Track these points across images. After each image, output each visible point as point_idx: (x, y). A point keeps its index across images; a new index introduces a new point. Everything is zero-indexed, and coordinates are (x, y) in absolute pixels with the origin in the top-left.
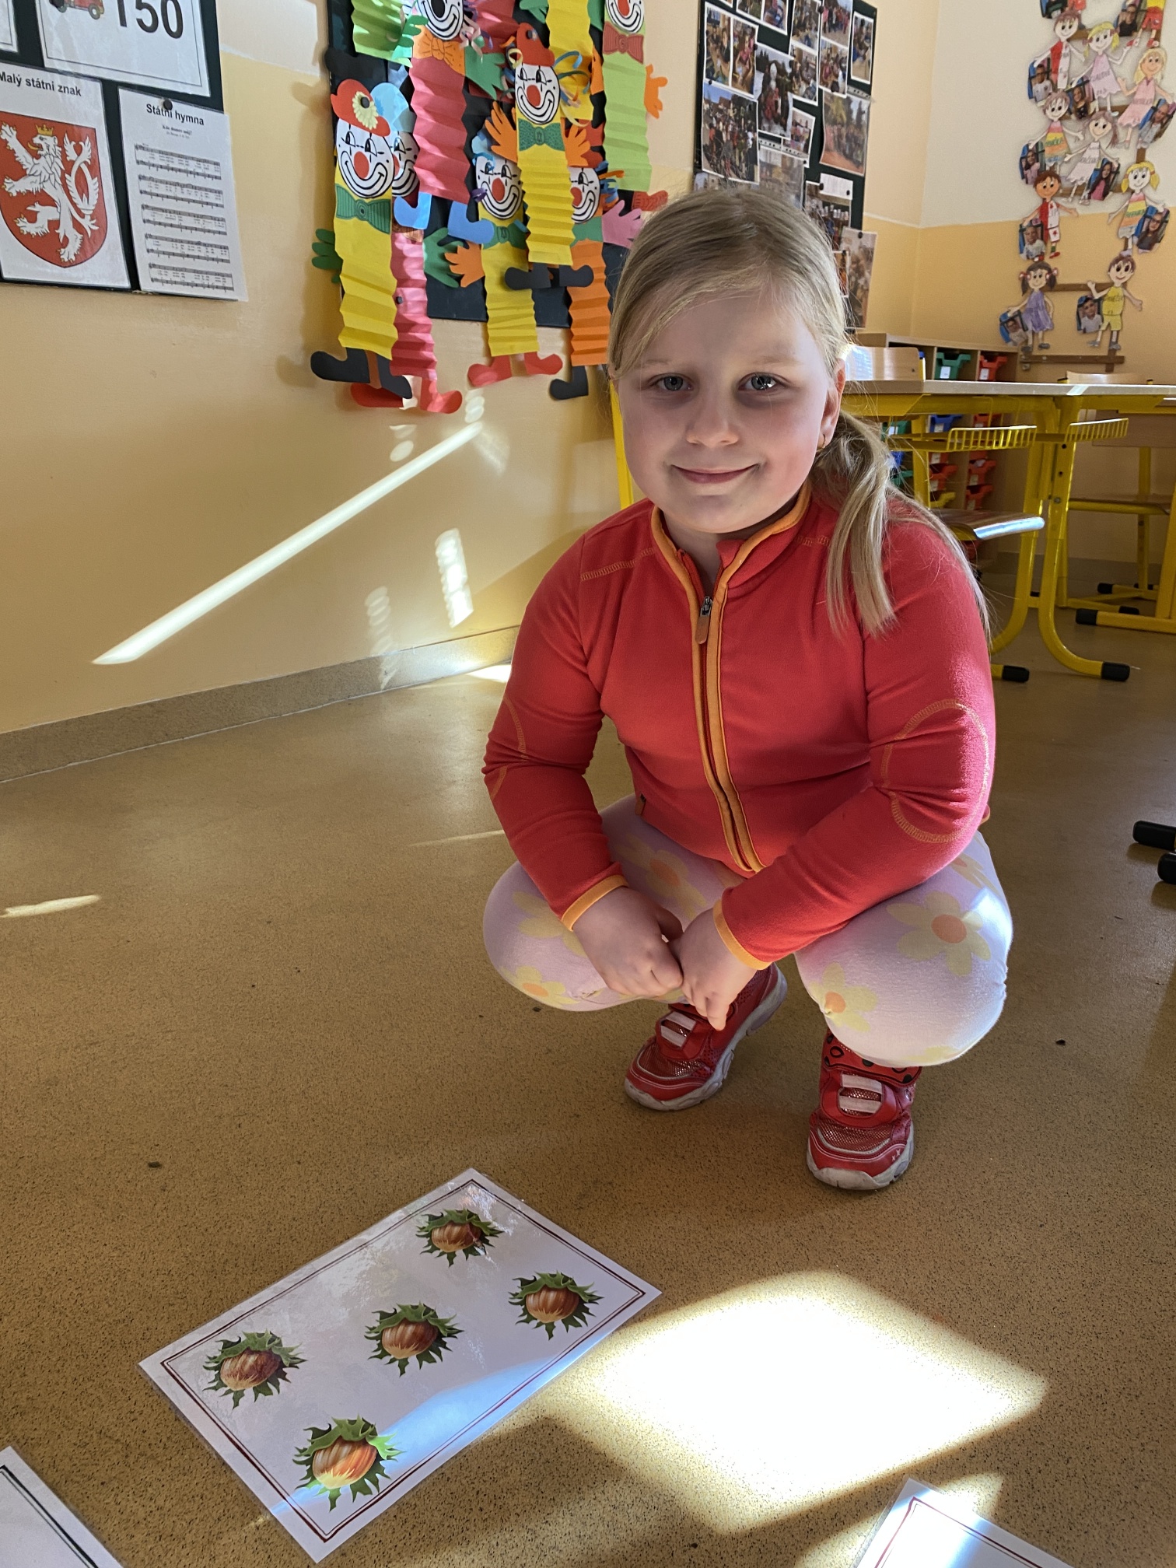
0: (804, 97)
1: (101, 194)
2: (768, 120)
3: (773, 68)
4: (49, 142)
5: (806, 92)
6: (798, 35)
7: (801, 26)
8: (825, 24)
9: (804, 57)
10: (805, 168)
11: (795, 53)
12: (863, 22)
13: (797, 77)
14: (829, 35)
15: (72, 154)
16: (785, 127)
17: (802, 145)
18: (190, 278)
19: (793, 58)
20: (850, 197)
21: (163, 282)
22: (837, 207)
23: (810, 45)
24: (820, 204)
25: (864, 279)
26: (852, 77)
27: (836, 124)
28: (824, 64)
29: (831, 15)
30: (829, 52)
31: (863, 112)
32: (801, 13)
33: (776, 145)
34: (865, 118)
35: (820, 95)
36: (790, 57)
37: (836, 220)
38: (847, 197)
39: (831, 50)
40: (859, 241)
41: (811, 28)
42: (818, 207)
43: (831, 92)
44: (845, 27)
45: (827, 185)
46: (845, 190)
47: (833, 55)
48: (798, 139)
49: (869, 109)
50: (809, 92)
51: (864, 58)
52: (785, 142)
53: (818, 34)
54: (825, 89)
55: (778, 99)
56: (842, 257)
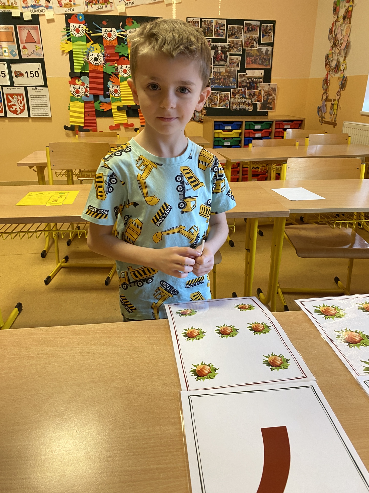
0: (235, 52)
1: (24, 103)
2: (218, 61)
3: (220, 48)
4: (15, 97)
5: (237, 51)
6: (231, 37)
7: (232, 34)
8: (246, 31)
9: (235, 42)
10: (238, 71)
11: (230, 42)
12: (267, 26)
13: (232, 48)
14: (248, 33)
15: (19, 98)
16: (226, 62)
17: (235, 65)
18: (40, 114)
19: (229, 44)
20: (263, 75)
21: (35, 115)
22: (255, 78)
23: (238, 38)
24: (246, 79)
25: (272, 97)
26: (262, 42)
27: (253, 56)
28: (246, 42)
29: (248, 28)
30: (248, 38)
31: (269, 51)
32: (232, 31)
33: (222, 67)
34: (270, 52)
35: (244, 50)
36: (227, 44)
37: (255, 82)
38: (261, 75)
39: (249, 37)
40: (269, 86)
41: (238, 34)
42: (245, 79)
43: (250, 48)
44: (256, 30)
45: (249, 73)
46: (260, 73)
47: (251, 38)
48: (233, 63)
49: (273, 49)
50: (238, 51)
51: (269, 35)
52: (226, 65)
53: (242, 35)
54: (246, 48)
55: (222, 55)
56: (259, 91)
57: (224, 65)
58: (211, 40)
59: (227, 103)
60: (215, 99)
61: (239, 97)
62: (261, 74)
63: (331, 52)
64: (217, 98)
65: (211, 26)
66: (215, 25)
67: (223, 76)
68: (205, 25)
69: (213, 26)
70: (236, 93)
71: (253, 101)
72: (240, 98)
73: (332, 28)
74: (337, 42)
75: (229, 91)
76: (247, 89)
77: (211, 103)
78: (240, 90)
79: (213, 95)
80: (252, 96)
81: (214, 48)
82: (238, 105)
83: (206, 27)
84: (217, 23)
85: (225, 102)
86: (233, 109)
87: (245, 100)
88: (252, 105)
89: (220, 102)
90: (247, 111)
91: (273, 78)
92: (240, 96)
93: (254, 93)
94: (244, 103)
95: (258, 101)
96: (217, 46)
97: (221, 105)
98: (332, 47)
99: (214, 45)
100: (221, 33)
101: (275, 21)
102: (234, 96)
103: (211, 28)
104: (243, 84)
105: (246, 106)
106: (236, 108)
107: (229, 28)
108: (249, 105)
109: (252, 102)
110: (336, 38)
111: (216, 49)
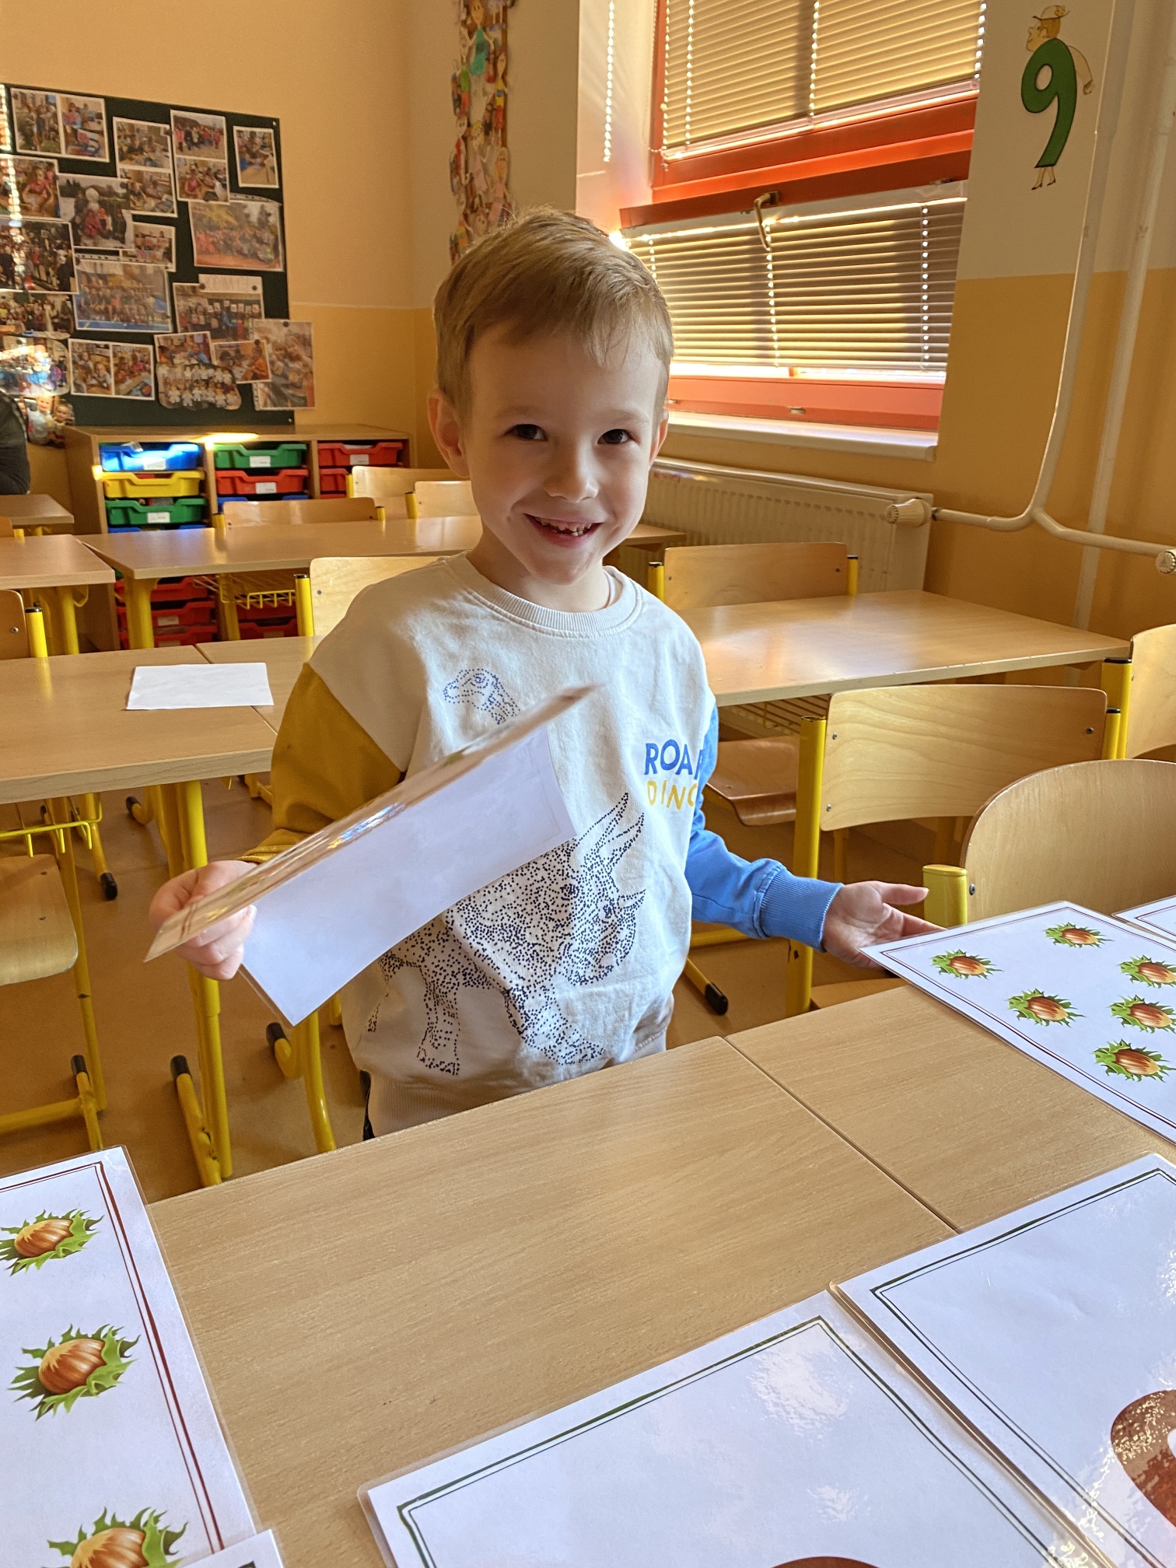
0: (153, 211)
2: (90, 237)
3: (92, 193)
5: (157, 206)
6: (131, 159)
7: (131, 150)
8: (181, 144)
9: (147, 177)
10: (170, 274)
11: (128, 175)
12: (253, 134)
13: (138, 195)
14: (191, 152)
16: (123, 241)
17: (159, 254)
19: (125, 180)
20: (260, 291)
22: (237, 302)
23: (155, 165)
24: (205, 302)
25: (301, 363)
26: (241, 185)
27: (219, 228)
28: (185, 179)
29: (188, 134)
30: (193, 167)
31: (269, 215)
32: (132, 141)
33: (110, 257)
34: (274, 219)
35: (183, 207)
36: (119, 179)
37: (236, 314)
38: (252, 292)
39: (196, 165)
40: (285, 330)
41: (154, 151)
42: (199, 304)
43: (202, 201)
44: (217, 143)
45: (212, 284)
46: (250, 287)
47: (201, 169)
48: (150, 248)
49: (281, 209)
50: (162, 207)
51: (263, 165)
52: (125, 254)
53: (170, 154)
54: (190, 201)
55: (106, 217)
56: (255, 346)
57: (116, 253)
58: (55, 162)
59: (147, 381)
60: (100, 366)
61: (187, 363)
62: (255, 288)
63: (463, 230)
64: (106, 363)
65: (49, 115)
66: (63, 114)
67: (118, 288)
68: (26, 110)
69: (55, 115)
70: (173, 348)
71: (238, 375)
72: (192, 366)
73: (457, 157)
74: (477, 200)
75: (149, 339)
76: (214, 338)
77: (85, 381)
78: (188, 339)
79: (89, 355)
80: (232, 359)
81: (72, 190)
82: (185, 389)
83: (32, 118)
84: (71, 106)
85: (137, 380)
86: (169, 403)
87: (211, 371)
88: (236, 390)
89: (120, 377)
90: (222, 409)
91: (293, 304)
92: (189, 360)
93: (238, 351)
94: (207, 383)
95: (256, 377)
96: (83, 185)
97: (123, 387)
98: (466, 216)
99: (68, 181)
100: (92, 143)
101: (277, 121)
102: (168, 358)
103: (52, 122)
104: (194, 320)
105: (215, 392)
106: (182, 400)
107: (119, 129)
108: (226, 389)
109: (234, 379)
110: (471, 188)
111: (80, 196)
